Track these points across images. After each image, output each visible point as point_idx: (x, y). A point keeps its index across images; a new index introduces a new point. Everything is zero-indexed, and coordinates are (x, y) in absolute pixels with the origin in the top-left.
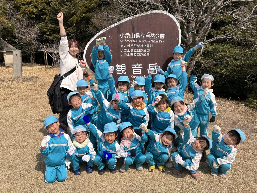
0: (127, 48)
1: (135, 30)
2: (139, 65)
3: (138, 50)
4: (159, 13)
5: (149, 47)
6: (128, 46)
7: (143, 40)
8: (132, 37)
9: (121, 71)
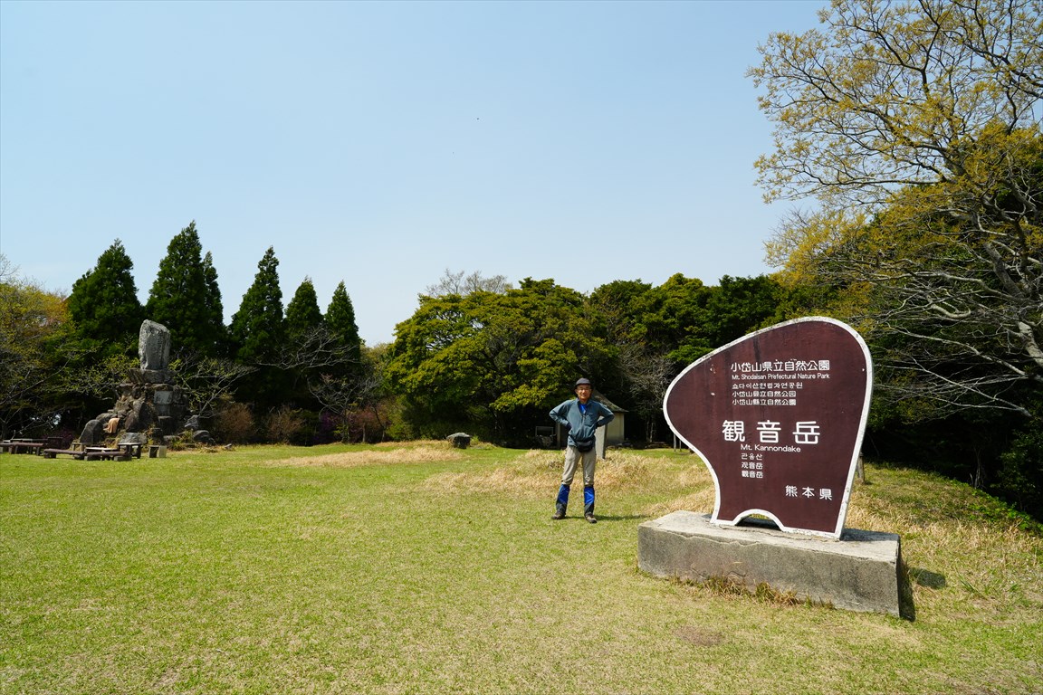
0: (747, 390)
1: (761, 355)
2: (774, 424)
3: (770, 394)
4: (812, 322)
5: (795, 387)
6: (749, 386)
7: (780, 373)
8: (755, 369)
9: (735, 435)
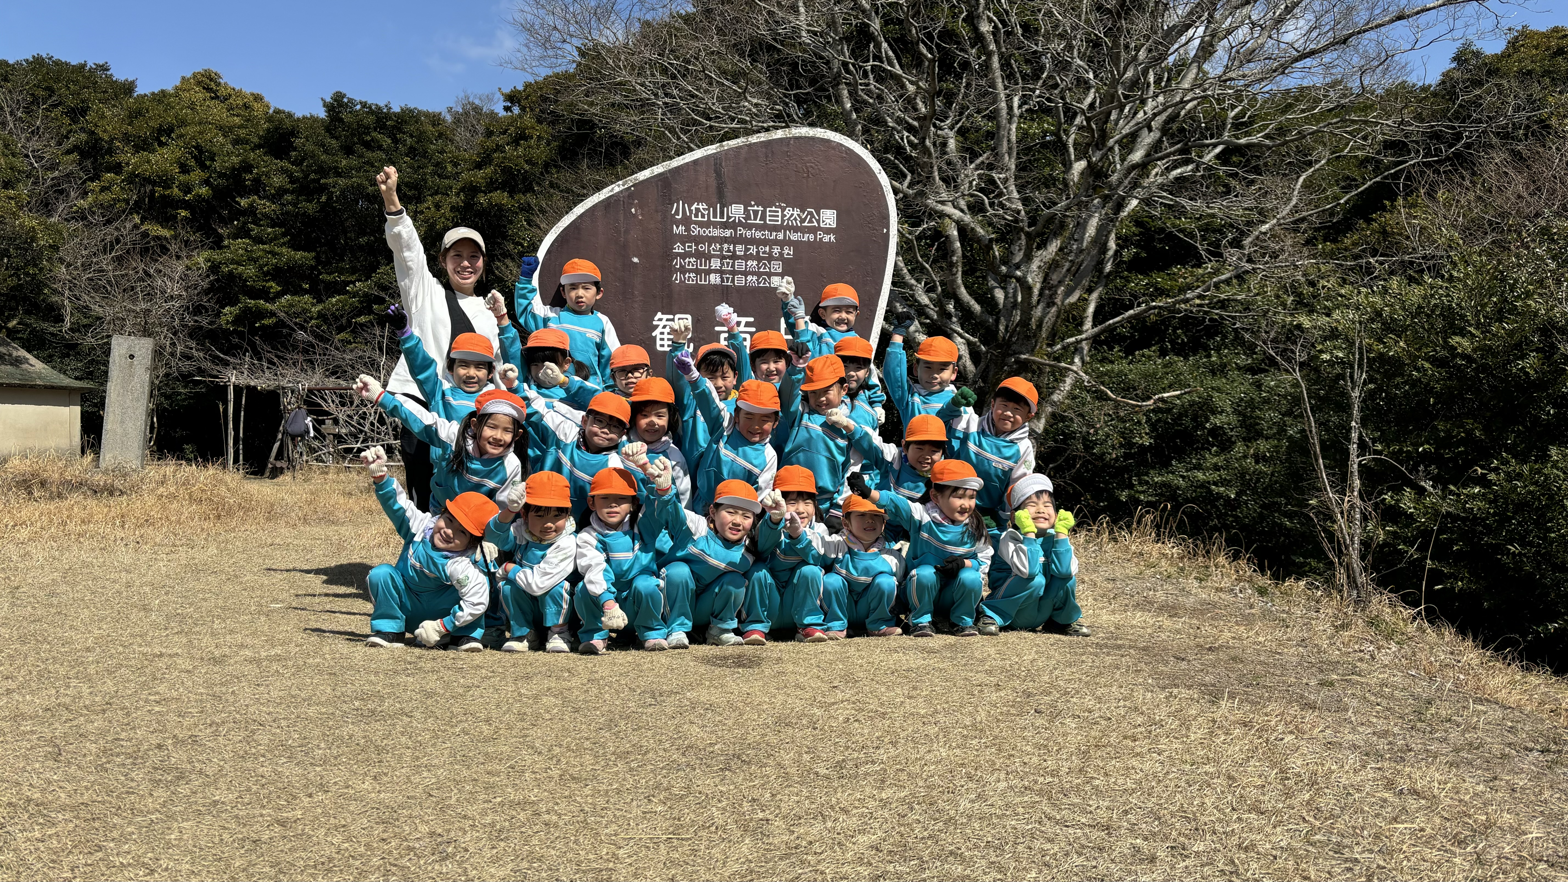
0: (699, 255)
1: (728, 191)
3: (740, 265)
4: (813, 139)
5: (781, 254)
6: (703, 247)
7: (759, 228)
8: (715, 216)
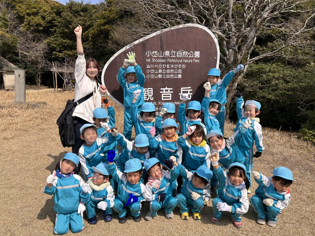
0: (155, 68)
1: (164, 46)
2: (169, 89)
3: (168, 71)
4: (193, 27)
5: (181, 67)
6: (156, 66)
7: (174, 58)
8: (160, 55)
